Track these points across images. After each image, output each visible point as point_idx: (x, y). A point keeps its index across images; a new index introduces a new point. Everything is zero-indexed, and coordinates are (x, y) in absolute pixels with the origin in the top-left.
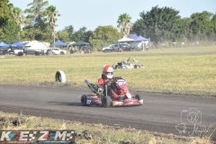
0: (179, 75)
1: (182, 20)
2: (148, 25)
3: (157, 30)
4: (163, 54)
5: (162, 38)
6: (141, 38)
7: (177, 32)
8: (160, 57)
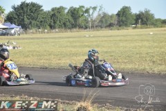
0: (49, 55)
1: (45, 13)
2: (18, 16)
3: (26, 19)
4: (32, 39)
5: (30, 26)
6: (13, 26)
7: (41, 22)
8: (32, 41)
